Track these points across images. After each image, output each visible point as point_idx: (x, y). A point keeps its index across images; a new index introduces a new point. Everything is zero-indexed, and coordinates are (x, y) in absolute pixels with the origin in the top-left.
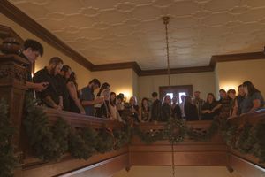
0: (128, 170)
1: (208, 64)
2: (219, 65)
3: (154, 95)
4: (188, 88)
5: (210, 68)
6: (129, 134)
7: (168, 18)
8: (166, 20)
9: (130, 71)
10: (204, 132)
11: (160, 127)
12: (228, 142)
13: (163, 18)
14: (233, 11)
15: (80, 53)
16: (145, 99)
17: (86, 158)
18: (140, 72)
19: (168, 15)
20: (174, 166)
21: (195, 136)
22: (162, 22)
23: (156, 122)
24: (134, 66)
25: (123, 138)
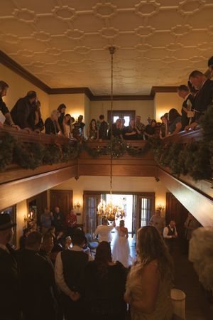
0: (77, 178)
1: (149, 93)
2: (158, 95)
3: (102, 117)
4: (132, 113)
5: (151, 97)
6: (78, 149)
7: (114, 48)
8: (112, 50)
9: (83, 96)
10: (140, 149)
11: (105, 144)
12: (156, 158)
13: (110, 48)
14: (169, 47)
15: (36, 76)
16: (93, 120)
17: (33, 168)
18: (92, 97)
19: (114, 45)
20: (111, 175)
21: (132, 152)
22: (109, 52)
23: (101, 140)
24: (86, 91)
25: (71, 152)
